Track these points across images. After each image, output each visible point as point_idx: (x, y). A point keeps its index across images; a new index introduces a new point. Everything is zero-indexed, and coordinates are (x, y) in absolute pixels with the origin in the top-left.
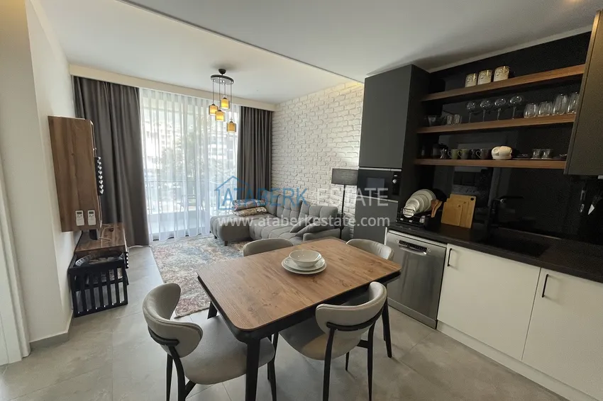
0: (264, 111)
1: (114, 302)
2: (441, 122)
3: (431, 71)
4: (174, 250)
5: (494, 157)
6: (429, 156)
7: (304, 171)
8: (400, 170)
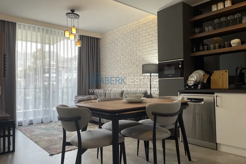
0: (94, 38)
1: (7, 150)
2: (203, 31)
3: (193, 6)
4: (35, 129)
5: (233, 45)
6: (198, 50)
7: (123, 73)
8: (183, 59)
